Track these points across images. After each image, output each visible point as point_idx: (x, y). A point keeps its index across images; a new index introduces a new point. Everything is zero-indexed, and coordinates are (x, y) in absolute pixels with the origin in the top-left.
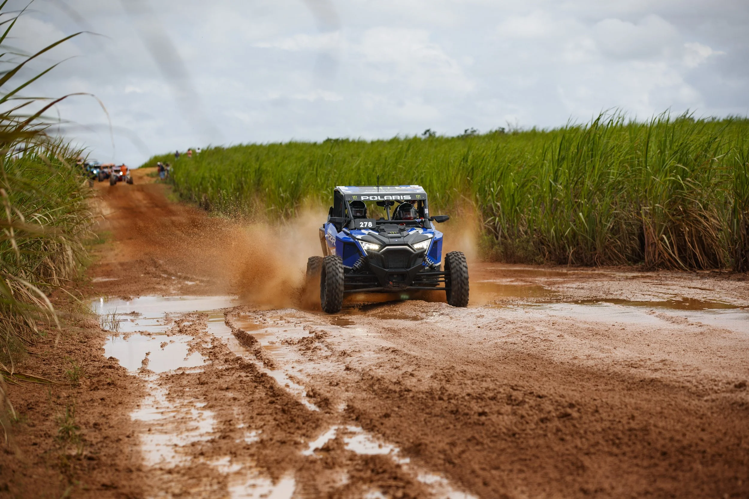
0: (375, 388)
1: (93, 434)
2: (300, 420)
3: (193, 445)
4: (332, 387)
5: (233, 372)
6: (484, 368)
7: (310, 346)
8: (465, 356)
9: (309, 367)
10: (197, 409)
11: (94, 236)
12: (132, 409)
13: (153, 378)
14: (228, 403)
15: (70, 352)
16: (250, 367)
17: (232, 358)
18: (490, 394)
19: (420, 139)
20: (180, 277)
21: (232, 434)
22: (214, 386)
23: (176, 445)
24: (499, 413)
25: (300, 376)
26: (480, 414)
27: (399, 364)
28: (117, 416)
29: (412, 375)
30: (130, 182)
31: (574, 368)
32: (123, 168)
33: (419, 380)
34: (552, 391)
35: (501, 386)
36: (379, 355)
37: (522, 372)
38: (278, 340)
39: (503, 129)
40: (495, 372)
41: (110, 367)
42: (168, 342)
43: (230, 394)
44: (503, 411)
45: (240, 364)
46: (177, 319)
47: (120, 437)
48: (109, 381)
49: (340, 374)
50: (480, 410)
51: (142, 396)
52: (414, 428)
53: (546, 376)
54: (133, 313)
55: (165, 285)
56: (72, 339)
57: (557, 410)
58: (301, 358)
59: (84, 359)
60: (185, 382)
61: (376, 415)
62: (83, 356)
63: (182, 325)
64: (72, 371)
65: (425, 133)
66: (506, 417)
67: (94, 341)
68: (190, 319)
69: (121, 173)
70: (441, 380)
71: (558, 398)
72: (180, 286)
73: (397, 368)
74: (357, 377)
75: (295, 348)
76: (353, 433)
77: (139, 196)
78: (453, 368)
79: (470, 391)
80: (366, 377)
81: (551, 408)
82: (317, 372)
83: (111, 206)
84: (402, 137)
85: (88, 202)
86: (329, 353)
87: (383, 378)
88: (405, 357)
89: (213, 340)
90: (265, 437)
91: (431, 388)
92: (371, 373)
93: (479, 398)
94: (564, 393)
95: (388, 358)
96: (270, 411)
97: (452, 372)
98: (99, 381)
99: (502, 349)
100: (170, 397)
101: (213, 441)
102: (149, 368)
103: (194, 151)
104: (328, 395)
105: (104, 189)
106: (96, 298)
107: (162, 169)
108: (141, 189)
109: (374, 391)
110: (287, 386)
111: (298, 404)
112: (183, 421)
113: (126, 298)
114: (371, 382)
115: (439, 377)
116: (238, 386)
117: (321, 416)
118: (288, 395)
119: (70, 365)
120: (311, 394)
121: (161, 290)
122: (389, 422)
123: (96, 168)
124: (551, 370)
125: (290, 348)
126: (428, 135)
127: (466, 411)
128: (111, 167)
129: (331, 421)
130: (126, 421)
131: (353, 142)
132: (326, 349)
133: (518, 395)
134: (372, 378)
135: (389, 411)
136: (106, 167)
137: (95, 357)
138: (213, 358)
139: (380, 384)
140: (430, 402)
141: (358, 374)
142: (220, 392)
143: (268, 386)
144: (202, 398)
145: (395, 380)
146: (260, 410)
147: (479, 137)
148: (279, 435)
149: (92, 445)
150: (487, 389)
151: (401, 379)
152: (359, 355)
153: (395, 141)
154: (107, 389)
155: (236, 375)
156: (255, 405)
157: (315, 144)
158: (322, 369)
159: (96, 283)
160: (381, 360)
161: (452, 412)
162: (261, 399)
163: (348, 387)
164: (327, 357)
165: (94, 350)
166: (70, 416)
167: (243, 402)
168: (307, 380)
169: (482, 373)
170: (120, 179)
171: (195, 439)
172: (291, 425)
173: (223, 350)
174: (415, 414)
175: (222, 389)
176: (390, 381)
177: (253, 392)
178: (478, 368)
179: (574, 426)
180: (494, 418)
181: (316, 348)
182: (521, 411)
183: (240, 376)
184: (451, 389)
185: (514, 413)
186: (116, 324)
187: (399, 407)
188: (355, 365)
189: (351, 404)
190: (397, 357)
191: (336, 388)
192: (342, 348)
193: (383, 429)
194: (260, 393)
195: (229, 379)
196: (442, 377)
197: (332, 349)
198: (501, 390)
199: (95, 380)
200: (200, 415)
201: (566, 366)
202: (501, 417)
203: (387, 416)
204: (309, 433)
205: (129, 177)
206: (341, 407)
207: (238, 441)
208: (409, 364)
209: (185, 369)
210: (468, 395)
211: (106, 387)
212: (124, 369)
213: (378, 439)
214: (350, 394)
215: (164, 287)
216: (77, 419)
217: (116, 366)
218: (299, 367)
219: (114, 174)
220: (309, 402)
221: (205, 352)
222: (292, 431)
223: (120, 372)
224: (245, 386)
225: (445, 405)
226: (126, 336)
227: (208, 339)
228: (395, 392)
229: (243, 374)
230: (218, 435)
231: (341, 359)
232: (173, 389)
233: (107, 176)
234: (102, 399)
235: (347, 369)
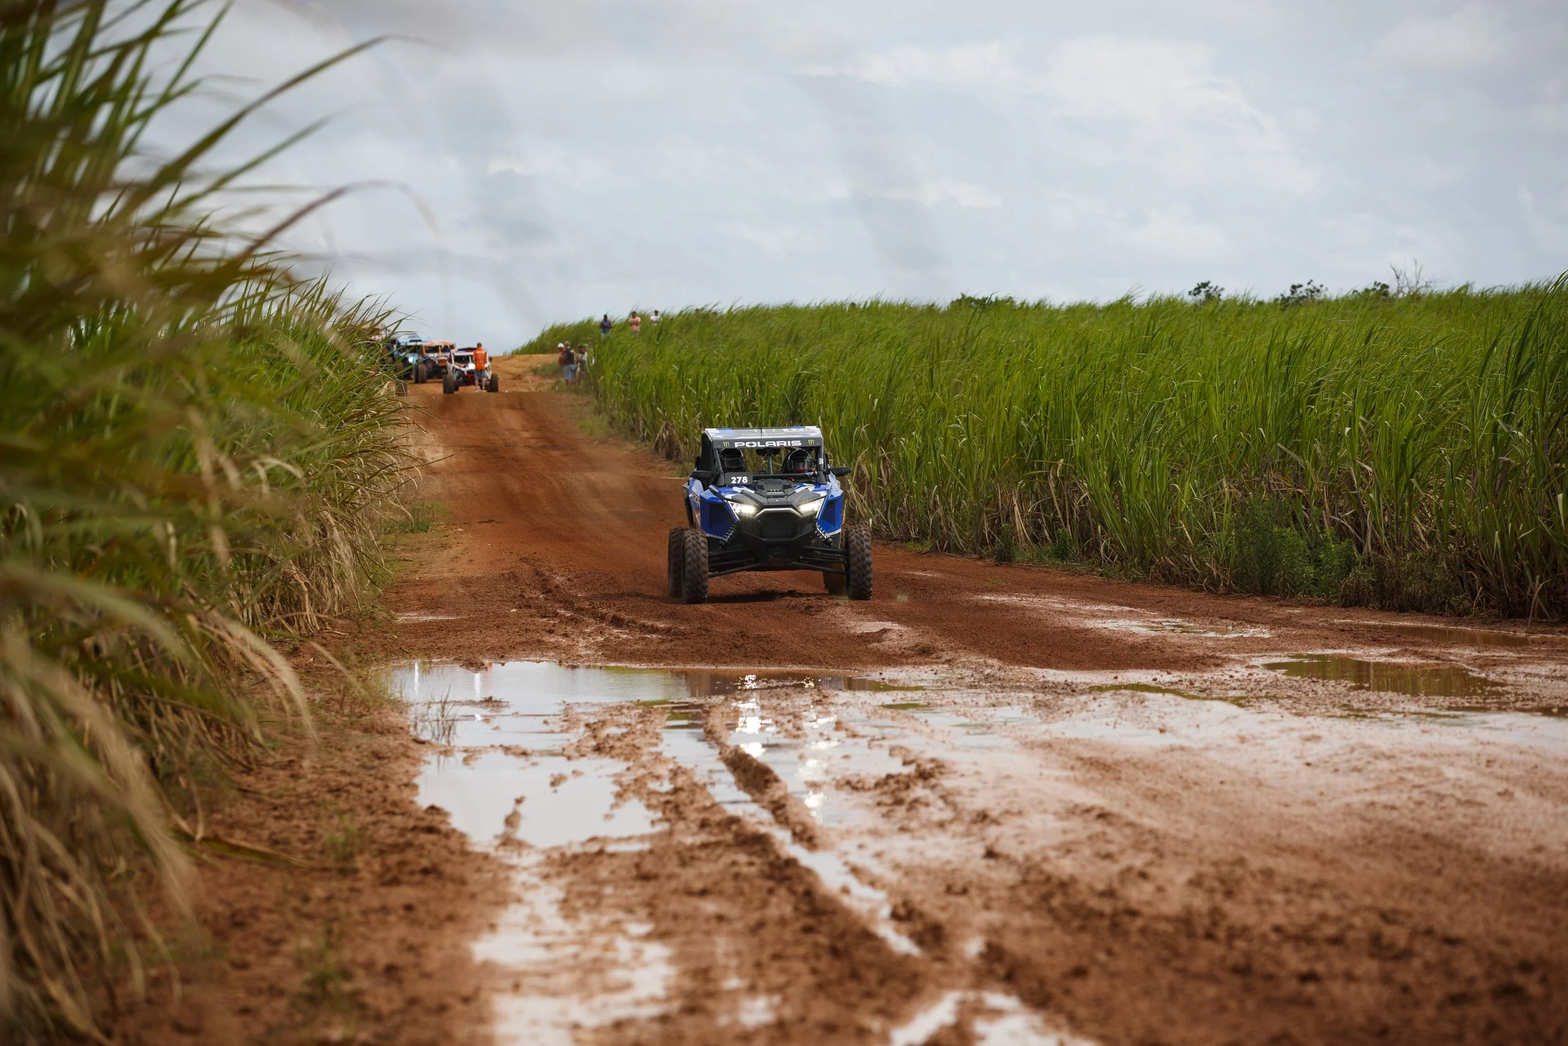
0: (1056, 902)
1: (383, 991)
2: (872, 976)
3: (619, 1025)
4: (952, 899)
5: (719, 851)
6: (1316, 864)
7: (903, 794)
8: (1273, 833)
9: (900, 847)
10: (632, 939)
11: (403, 513)
12: (476, 933)
13: (530, 859)
14: (705, 927)
15: (336, 791)
16: (758, 843)
17: (718, 817)
18: (1330, 930)
19: (1183, 304)
20: (602, 618)
21: (710, 1004)
22: (673, 884)
23: (576, 1026)
24: (1349, 977)
25: (877, 869)
26: (1308, 977)
27: (1113, 848)
28: (440, 948)
29: (1143, 875)
30: (492, 386)
31: (1537, 873)
32: (473, 353)
33: (1160, 889)
34: (1480, 929)
35: (1355, 911)
36: (1066, 824)
37: (1407, 877)
38: (828, 779)
39: (1385, 286)
40: (1343, 874)
41: (430, 830)
42: (567, 772)
43: (710, 907)
44: (1359, 971)
45: (737, 835)
46: (592, 720)
47: (449, 1000)
48: (425, 863)
49: (970, 866)
50: (1304, 968)
51: (502, 902)
52: (1143, 1005)
53: (1466, 890)
54: (489, 701)
55: (566, 635)
56: (344, 758)
57: (1489, 975)
58: (882, 825)
59: (369, 807)
60: (603, 873)
61: (1053, 969)
62: (367, 801)
63: (603, 733)
64: (340, 837)
65: (1198, 290)
66: (1365, 989)
67: (394, 766)
68: (623, 720)
69: (471, 366)
70: (1212, 891)
71: (1493, 947)
72: (600, 639)
73: (1108, 856)
74: (1011, 876)
75: (867, 798)
76: (997, 1013)
77: (512, 420)
78: (1241, 862)
79: (1279, 919)
80: (1033, 876)
81: (1475, 970)
82: (917, 860)
83: (447, 442)
84: (1140, 299)
85: (390, 432)
86: (948, 815)
87: (1073, 880)
88: (1128, 831)
89: (675, 773)
90: (788, 1012)
91: (1188, 909)
92: (1048, 868)
93: (1303, 938)
94: (1510, 934)
95: (1088, 833)
96: (802, 950)
97: (1239, 871)
98: (402, 864)
99: (1363, 819)
100: (567, 908)
101: (664, 1019)
102: (521, 834)
103: (644, 317)
104: (941, 917)
105: (429, 398)
106: (403, 662)
107: (568, 359)
108: (519, 403)
109: (1051, 911)
110: (846, 890)
111: (867, 936)
112: (597, 966)
113: (473, 665)
114: (1044, 889)
115: (1207, 883)
116: (729, 886)
117: (921, 968)
118: (847, 913)
119: (336, 821)
120: (902, 911)
121: (556, 647)
122: (1086, 989)
123: (416, 349)
124: (1479, 876)
125: (856, 797)
126: (1202, 296)
127: (1271, 968)
128: (446, 349)
129: (946, 980)
130: (459, 963)
131: (1024, 309)
132: (941, 804)
133: (1397, 935)
134: (1048, 879)
135: (1085, 962)
136: (435, 349)
137: (395, 804)
138: (672, 816)
139: (1066, 894)
140: (1184, 944)
141: (1014, 869)
142: (686, 899)
143: (800, 889)
144: (643, 912)
145: (1101, 886)
146: (778, 948)
147: (1325, 304)
148: (823, 1010)
149: (379, 1018)
150: (1323, 917)
151: (1116, 885)
152: (1018, 821)
153: (1121, 309)
154: (420, 883)
155: (727, 858)
156: (768, 934)
157: (931, 310)
158: (931, 853)
159: (404, 626)
160: (1070, 837)
161: (1236, 970)
162: (782, 922)
163: (990, 899)
164: (941, 825)
165: (393, 787)
166: (330, 945)
167: (739, 925)
168: (892, 877)
169: (1312, 877)
170: (468, 379)
171: (622, 1013)
172: (851, 985)
173: (699, 797)
174: (1149, 971)
175: (689, 892)
176: (1091, 888)
177: (764, 904)
178: (1303, 865)
179: (1531, 1017)
180: (1337, 988)
181: (916, 800)
182: (1405, 974)
183: (734, 863)
184: (1238, 912)
185: (1386, 979)
186: (448, 729)
187: (1110, 952)
188: (1008, 846)
189: (995, 940)
190: (1109, 830)
191: (962, 900)
192: (978, 803)
193: (1069, 1003)
194: (781, 906)
195: (708, 869)
196: (1216, 884)
197: (954, 806)
198: (1357, 921)
199: (393, 859)
200: (638, 954)
201: (1517, 868)
202: (1353, 987)
203: (1080, 972)
204: (893, 1009)
205: (489, 374)
206: (973, 947)
207: (723, 1020)
208: (1138, 847)
209: (605, 840)
210: (1277, 929)
211: (417, 877)
212: (462, 836)
213: (1058, 1027)
214: (994, 917)
215: (564, 641)
216: (347, 954)
217: (443, 827)
218: (875, 845)
219: (454, 365)
220: (897, 931)
221: (654, 801)
222: (853, 999)
223: (453, 843)
224: (746, 887)
225: (1219, 951)
226: (470, 755)
227: (663, 770)
228: (1101, 915)
229: (742, 858)
230: (676, 1005)
231: (975, 829)
232: (576, 889)
233: (437, 372)
234: (409, 908)
235: (990, 854)
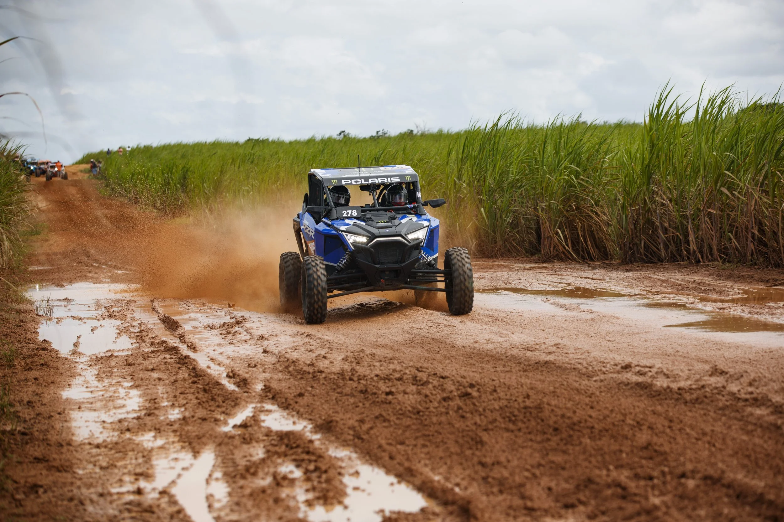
0: (291, 369)
1: (26, 411)
2: (220, 399)
3: (120, 421)
4: (250, 369)
5: (159, 354)
6: (392, 351)
7: (230, 330)
8: (375, 340)
9: (230, 350)
10: (125, 388)
11: (30, 227)
12: (63, 388)
13: (84, 359)
14: (153, 383)
15: (6, 335)
16: (174, 350)
17: (158, 341)
18: (397, 375)
19: (335, 140)
20: (110, 266)
21: (156, 412)
22: (141, 367)
23: (104, 422)
24: (405, 393)
25: (221, 358)
26: (388, 394)
27: (313, 348)
28: (49, 394)
29: (325, 357)
30: (65, 177)
31: (475, 351)
32: (58, 164)
33: (331, 362)
34: (454, 373)
35: (407, 368)
36: (294, 339)
37: (426, 355)
38: (201, 325)
39: (412, 131)
40: (402, 354)
41: (44, 349)
42: (98, 326)
43: (155, 375)
44: (408, 390)
45: (165, 347)
46: (107, 305)
47: (52, 414)
48: (42, 362)
49: (258, 356)
50: (388, 390)
51: (73, 376)
52: (326, 406)
53: (449, 359)
54: (66, 299)
55: (96, 273)
56: (9, 323)
57: (458, 389)
58: (223, 342)
59: (19, 341)
60: (113, 364)
61: (290, 394)
62: (18, 339)
63: (112, 310)
64: (8, 353)
65: (340, 134)
66: (411, 397)
67: (29, 325)
68: (120, 305)
69: (56, 169)
70: (351, 362)
71: (459, 379)
72: (110, 274)
73: (311, 351)
74: (274, 359)
75: (216, 332)
76: (270, 411)
77: (72, 191)
78: (363, 351)
79: (378, 372)
80: (282, 359)
81: (453, 388)
82: (237, 355)
83: (47, 199)
84: (318, 138)
85: (25, 195)
86: (248, 337)
87: (298, 360)
88: (319, 341)
89: (140, 325)
90: (187, 414)
91: (343, 370)
92: (287, 356)
93: (387, 379)
94: (465, 374)
95: (303, 342)
96: (192, 391)
97: (362, 355)
98: (33, 362)
99: (409, 333)
100: (99, 377)
101: (138, 418)
102: (80, 350)
103: (124, 149)
104: (247, 376)
105: (40, 183)
106: (32, 285)
107: (94, 166)
108: (76, 183)
109: (289, 372)
110: (209, 367)
111: (218, 384)
112: (111, 399)
113: (60, 285)
114: (287, 364)
115: (350, 359)
116: (163, 367)
117: (239, 396)
118: (210, 375)
119: (6, 347)
120: (231, 374)
121: (92, 278)
122: (303, 401)
123: (33, 164)
124: (454, 353)
125: (212, 332)
126: (342, 135)
127: (375, 391)
128: (47, 163)
129: (249, 400)
130: (57, 399)
131: (273, 142)
132: (245, 333)
133: (423, 376)
134: (288, 360)
135: (303, 391)
136: (43, 163)
137: (29, 339)
138: (140, 341)
139: (295, 365)
140: (341, 383)
141: (275, 357)
142: (146, 372)
143: (191, 367)
144: (129, 378)
145: (309, 362)
146: (183, 390)
147: (389, 138)
148: (201, 413)
149: (25, 421)
150: (394, 370)
151: (314, 361)
152: (276, 338)
153: (311, 142)
154: (40, 369)
155: (161, 357)
156: (178, 385)
157: (237, 144)
158: (242, 352)
159: (32, 271)
160: (296, 344)
161: (361, 392)
162: (184, 380)
163: (265, 368)
164: (246, 341)
165: (29, 333)
166: (5, 394)
167: (167, 382)
168: (227, 362)
169: (390, 356)
170: (55, 175)
171: (122, 416)
172: (212, 403)
173: (150, 334)
174: (327, 393)
175: (148, 370)
176: (304, 363)
177: (177, 373)
178: (386, 351)
179: (474, 404)
180: (400, 397)
181: (236, 332)
182: (426, 391)
183: (165, 358)
184: (361, 370)
185: (419, 393)
186: (51, 309)
187: (312, 387)
188: (272, 348)
189: (267, 384)
190: (311, 341)
191: (254, 369)
192: (260, 332)
193: (297, 407)
194: (184, 374)
195: (155, 361)
196: (353, 360)
197: (251, 334)
198: (407, 371)
199: (29, 361)
200: (127, 394)
201: (468, 349)
202: (406, 396)
203: (301, 395)
204: (228, 411)
205: (64, 172)
206: (259, 387)
207: (162, 418)
208: (322, 347)
209: (113, 351)
210: (377, 376)
211: (39, 367)
212: (57, 351)
213: (293, 416)
214: (267, 375)
215: (95, 276)
216: (12, 397)
217: (49, 348)
218: (220, 350)
219: (49, 169)
220: (229, 382)
221: (132, 336)
222: (213, 408)
223: (53, 354)
224: (170, 367)
225: (355, 385)
226: (59, 320)
227: (136, 324)
228: (309, 373)
229: (168, 356)
230: (143, 412)
231: (259, 342)
232: (102, 370)
233: (44, 172)
234: (36, 379)
235: (265, 351)
